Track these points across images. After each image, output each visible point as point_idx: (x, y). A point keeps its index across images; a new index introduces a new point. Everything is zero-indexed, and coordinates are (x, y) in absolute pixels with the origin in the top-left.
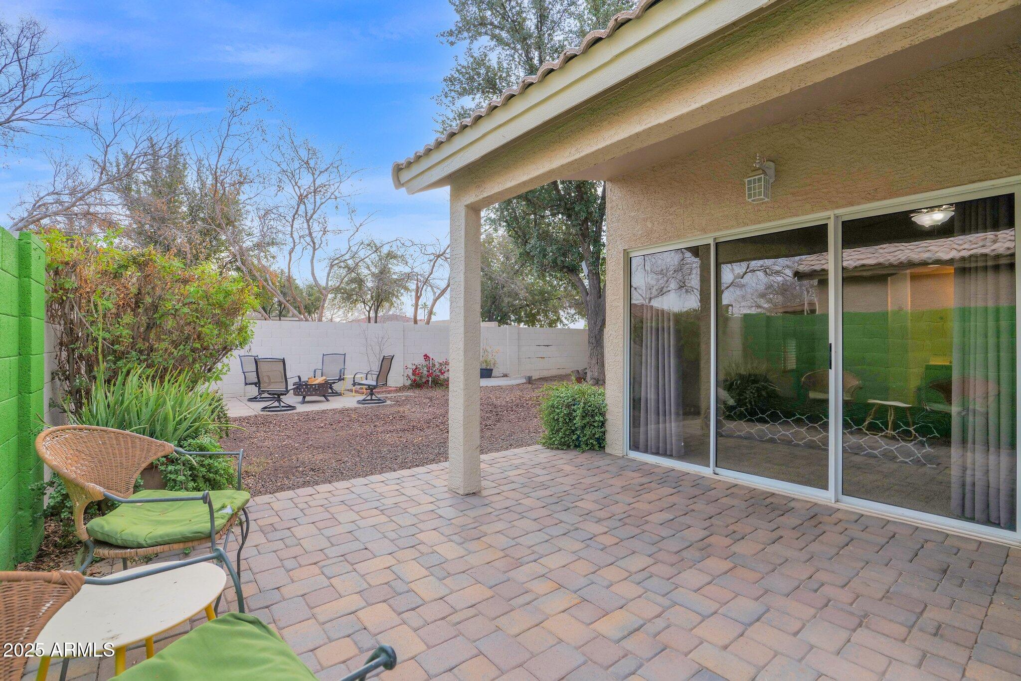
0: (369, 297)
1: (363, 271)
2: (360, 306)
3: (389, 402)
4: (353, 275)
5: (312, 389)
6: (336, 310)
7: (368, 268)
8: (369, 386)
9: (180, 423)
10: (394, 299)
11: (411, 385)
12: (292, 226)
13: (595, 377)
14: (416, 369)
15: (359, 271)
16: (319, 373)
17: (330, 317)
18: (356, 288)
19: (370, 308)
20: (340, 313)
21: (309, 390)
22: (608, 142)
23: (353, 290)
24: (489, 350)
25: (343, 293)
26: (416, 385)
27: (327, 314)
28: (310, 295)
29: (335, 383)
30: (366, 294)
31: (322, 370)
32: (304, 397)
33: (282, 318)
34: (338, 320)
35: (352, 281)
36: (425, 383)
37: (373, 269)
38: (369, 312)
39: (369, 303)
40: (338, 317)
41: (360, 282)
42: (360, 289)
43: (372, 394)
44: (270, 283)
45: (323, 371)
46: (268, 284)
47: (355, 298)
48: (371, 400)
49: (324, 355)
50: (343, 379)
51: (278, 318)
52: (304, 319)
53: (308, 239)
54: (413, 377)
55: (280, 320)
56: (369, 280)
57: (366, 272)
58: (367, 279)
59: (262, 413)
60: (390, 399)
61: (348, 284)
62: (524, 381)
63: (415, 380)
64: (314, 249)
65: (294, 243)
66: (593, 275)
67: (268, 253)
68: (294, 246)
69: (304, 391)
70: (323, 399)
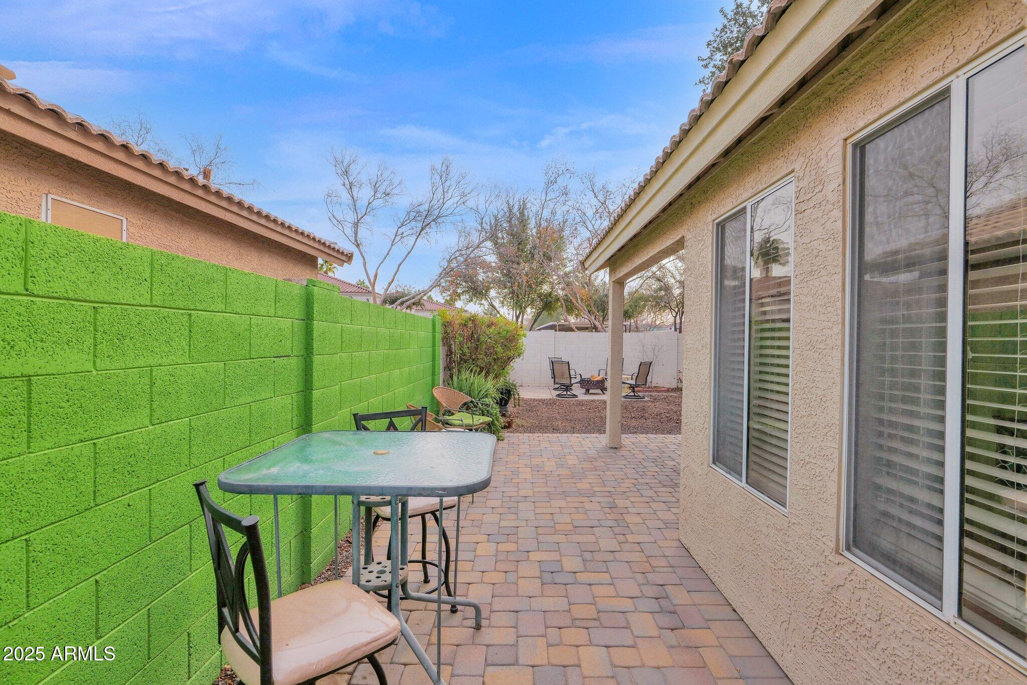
3: (646, 399)
5: (591, 384)
8: (631, 385)
9: (480, 392)
21: (589, 385)
22: (638, 264)
32: (587, 390)
35: (660, 289)
38: (675, 317)
42: (667, 296)
43: (634, 392)
46: (578, 303)
48: (635, 396)
59: (555, 398)
60: (648, 396)
69: (586, 385)
70: (600, 392)
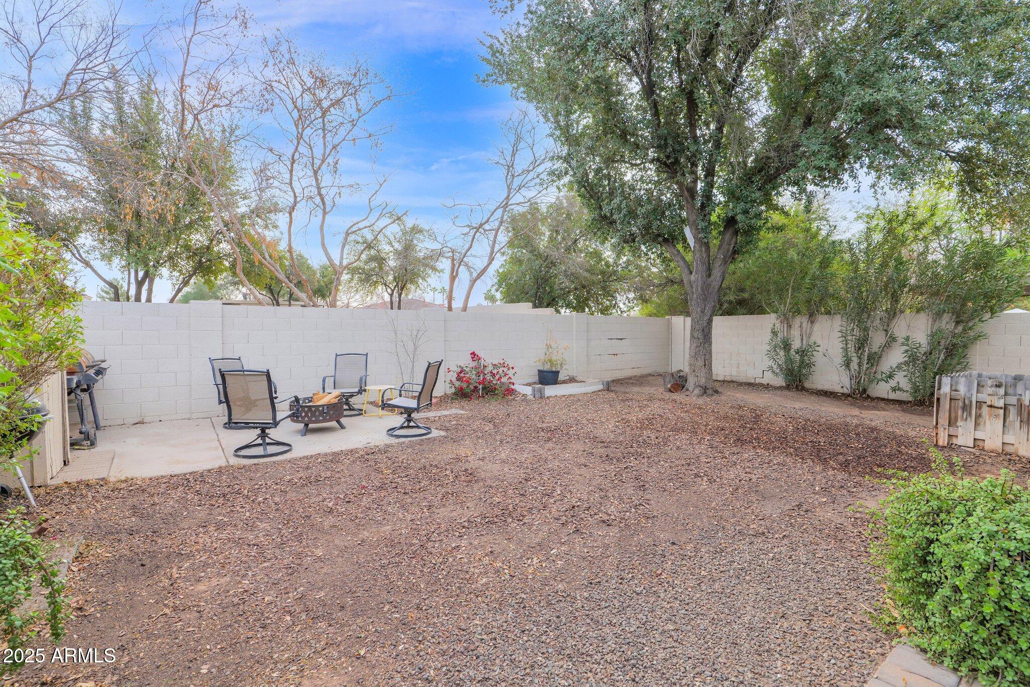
0: (391, 278)
1: (384, 247)
2: (380, 288)
3: (434, 432)
4: (373, 252)
5: (317, 413)
6: (352, 294)
7: (390, 244)
8: (406, 409)
10: (421, 281)
11: (455, 394)
12: (291, 171)
13: (701, 384)
14: (461, 372)
15: (380, 248)
16: (329, 382)
17: (347, 301)
18: (375, 267)
19: (393, 291)
20: (357, 297)
21: (313, 414)
23: (373, 270)
24: (554, 346)
25: (360, 273)
26: (462, 394)
27: (343, 298)
28: (324, 277)
29: (353, 396)
30: (387, 274)
31: (335, 376)
32: (306, 425)
33: (292, 302)
34: (355, 304)
35: (371, 259)
36: (474, 391)
37: (397, 246)
38: (391, 295)
39: (391, 286)
40: (355, 301)
41: (380, 260)
42: (381, 268)
43: (410, 420)
44: (267, 257)
45: (337, 379)
46: (264, 258)
47: (375, 279)
49: (337, 355)
50: (365, 390)
51: (288, 303)
52: (312, 304)
53: (318, 200)
54: (458, 384)
55: (290, 305)
56: (391, 258)
57: (387, 248)
58: (389, 258)
59: (234, 461)
61: (366, 263)
62: (601, 387)
63: (461, 389)
64: (325, 213)
65: (295, 197)
66: (700, 246)
67: (269, 222)
68: (295, 203)
69: (306, 415)
70: (334, 424)
